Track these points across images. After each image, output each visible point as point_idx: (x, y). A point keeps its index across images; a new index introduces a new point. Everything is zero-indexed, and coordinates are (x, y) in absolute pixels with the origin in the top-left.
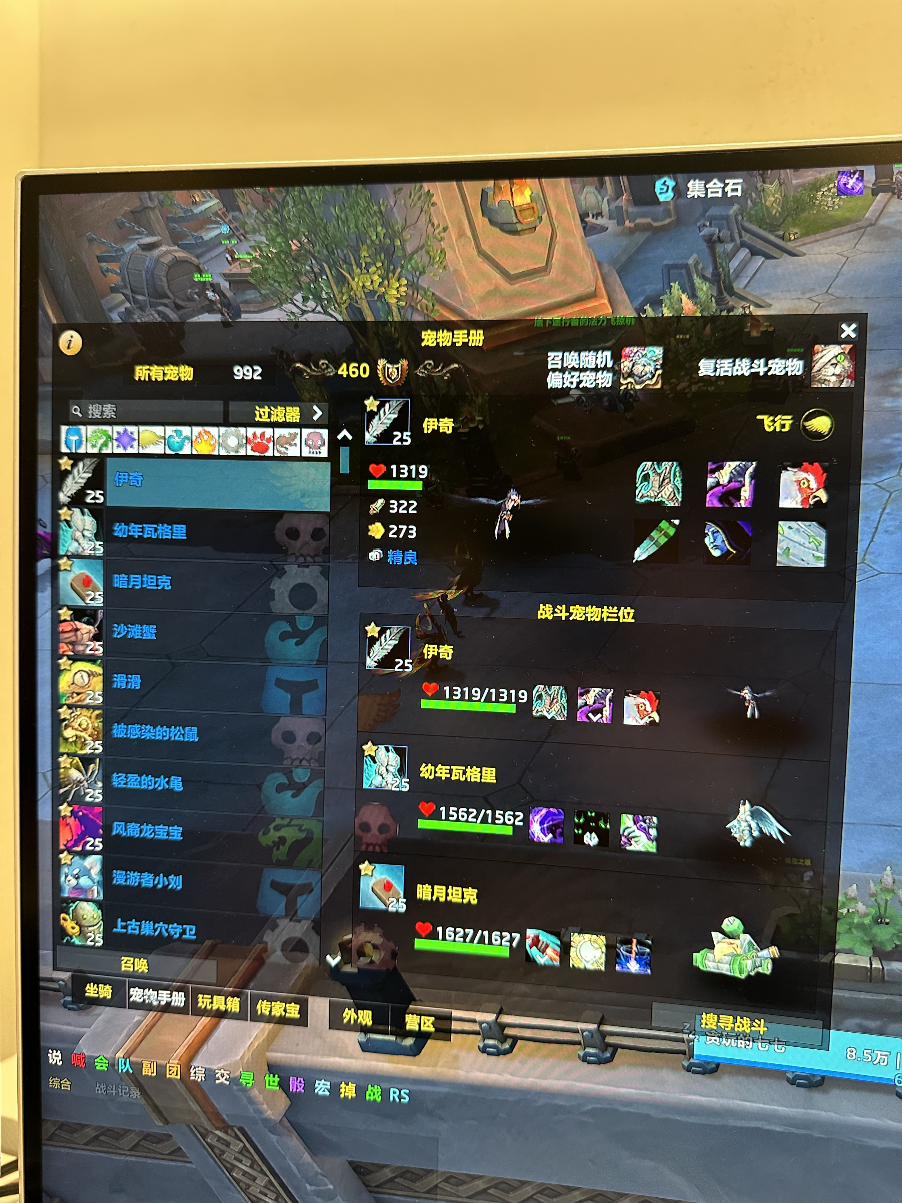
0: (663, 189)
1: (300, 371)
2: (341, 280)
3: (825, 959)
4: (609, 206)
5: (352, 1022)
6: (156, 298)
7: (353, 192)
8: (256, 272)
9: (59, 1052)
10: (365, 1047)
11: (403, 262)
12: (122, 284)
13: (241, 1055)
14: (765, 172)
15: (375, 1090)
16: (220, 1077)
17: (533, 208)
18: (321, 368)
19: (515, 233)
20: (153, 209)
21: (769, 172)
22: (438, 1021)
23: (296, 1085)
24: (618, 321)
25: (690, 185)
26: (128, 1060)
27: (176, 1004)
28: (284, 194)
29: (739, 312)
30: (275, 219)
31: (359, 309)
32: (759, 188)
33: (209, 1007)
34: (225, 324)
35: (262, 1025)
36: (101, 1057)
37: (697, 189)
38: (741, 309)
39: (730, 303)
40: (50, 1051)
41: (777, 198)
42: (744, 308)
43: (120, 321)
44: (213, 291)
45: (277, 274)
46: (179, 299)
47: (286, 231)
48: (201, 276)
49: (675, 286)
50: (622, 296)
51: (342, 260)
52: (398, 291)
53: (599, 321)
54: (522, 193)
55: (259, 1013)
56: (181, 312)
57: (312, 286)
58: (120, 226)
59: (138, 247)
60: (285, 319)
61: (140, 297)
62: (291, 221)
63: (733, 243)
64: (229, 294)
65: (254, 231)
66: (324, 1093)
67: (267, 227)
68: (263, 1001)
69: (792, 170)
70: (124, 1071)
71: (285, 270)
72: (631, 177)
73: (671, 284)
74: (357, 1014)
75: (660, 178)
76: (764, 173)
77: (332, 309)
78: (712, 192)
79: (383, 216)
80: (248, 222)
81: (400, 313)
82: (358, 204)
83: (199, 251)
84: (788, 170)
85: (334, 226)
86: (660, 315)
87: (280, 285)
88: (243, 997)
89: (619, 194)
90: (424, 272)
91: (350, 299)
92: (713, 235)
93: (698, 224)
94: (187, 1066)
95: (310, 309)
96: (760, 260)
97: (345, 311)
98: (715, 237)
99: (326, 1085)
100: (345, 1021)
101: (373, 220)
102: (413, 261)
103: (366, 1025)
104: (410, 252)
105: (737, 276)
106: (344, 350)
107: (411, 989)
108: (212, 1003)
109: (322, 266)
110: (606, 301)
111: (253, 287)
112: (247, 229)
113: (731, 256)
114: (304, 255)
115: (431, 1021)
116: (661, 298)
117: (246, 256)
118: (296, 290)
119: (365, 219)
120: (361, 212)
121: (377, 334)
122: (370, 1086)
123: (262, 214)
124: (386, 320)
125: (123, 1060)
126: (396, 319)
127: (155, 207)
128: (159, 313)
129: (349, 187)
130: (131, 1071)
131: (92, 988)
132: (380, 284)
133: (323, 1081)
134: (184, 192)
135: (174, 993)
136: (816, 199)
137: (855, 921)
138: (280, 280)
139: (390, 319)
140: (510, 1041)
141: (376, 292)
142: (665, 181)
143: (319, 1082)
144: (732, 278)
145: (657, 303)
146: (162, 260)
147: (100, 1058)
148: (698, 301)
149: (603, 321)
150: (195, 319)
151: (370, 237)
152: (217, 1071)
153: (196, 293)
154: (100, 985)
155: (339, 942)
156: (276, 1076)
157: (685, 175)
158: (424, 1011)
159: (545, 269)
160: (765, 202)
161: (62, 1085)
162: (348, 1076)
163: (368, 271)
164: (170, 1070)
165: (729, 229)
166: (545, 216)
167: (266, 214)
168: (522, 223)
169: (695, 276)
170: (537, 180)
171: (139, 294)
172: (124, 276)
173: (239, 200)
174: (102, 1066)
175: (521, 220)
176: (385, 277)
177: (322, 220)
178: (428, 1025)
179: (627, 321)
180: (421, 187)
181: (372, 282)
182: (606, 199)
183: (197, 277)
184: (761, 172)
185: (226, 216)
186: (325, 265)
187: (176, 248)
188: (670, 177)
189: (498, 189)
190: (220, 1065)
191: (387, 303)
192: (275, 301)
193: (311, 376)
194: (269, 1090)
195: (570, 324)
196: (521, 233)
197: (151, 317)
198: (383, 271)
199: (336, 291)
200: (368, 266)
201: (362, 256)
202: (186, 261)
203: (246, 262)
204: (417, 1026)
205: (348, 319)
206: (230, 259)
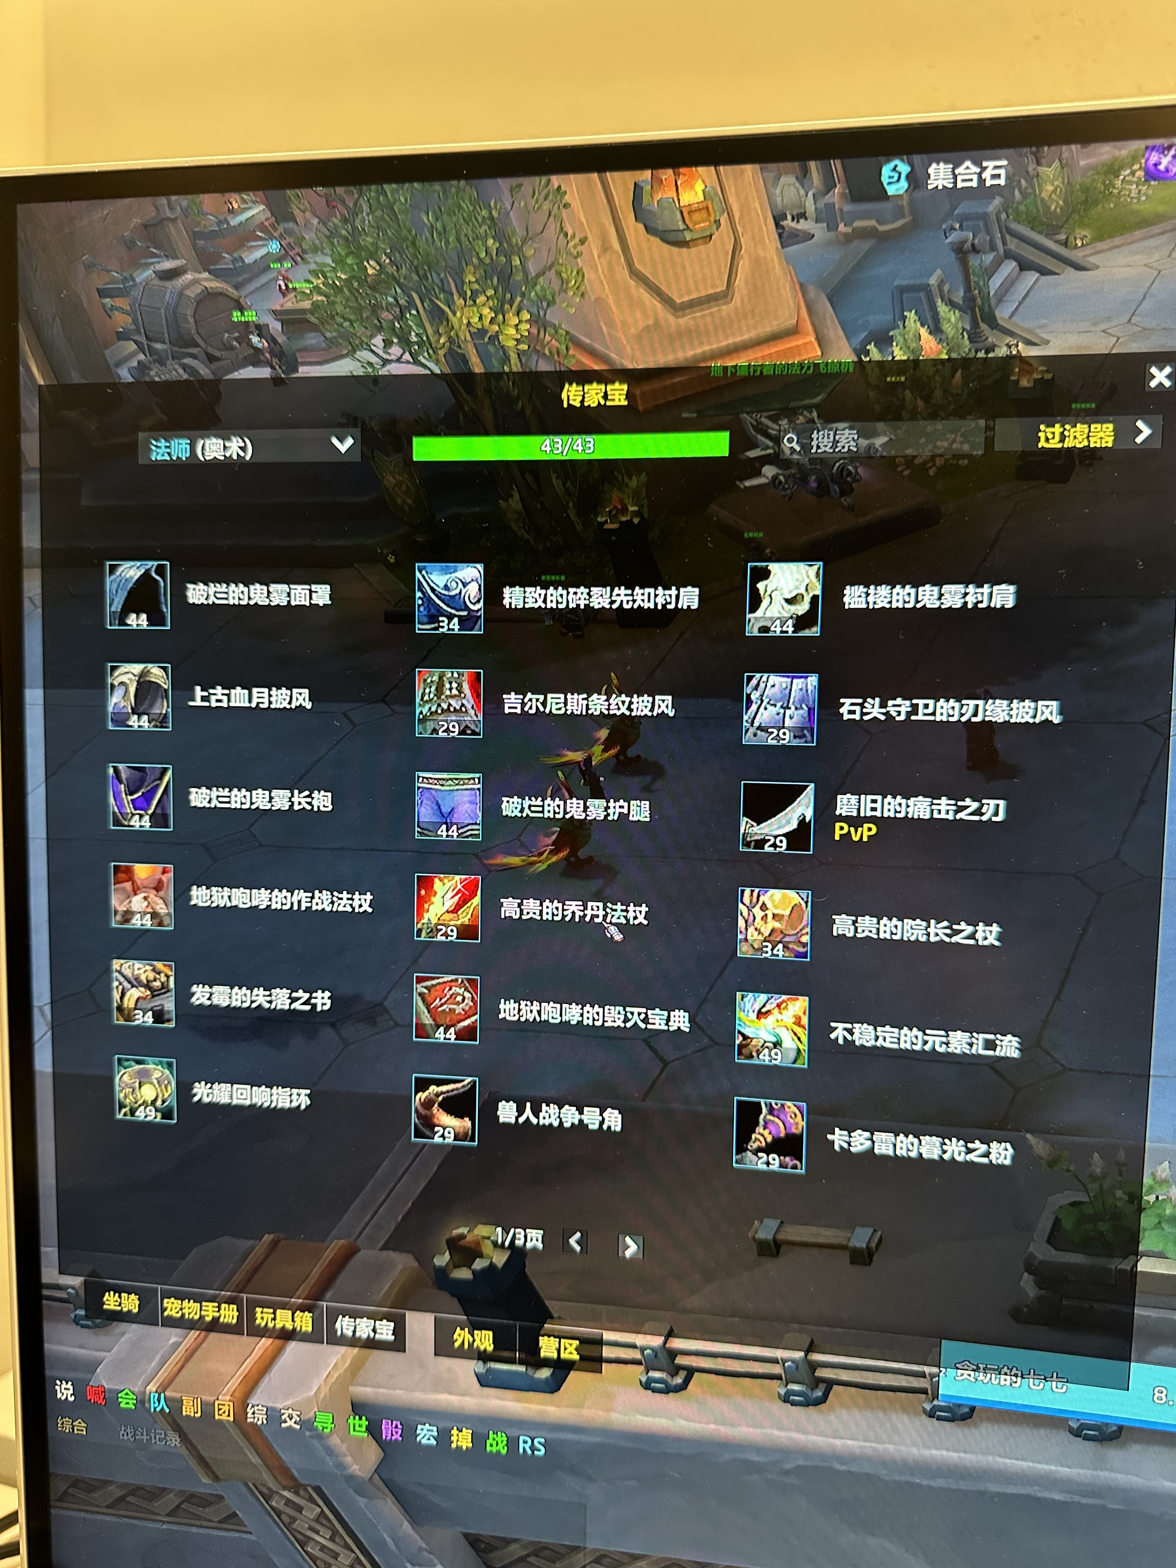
0: (893, 177)
2: (438, 316)
3: (1126, 1266)
4: (815, 203)
5: (466, 1346)
6: (180, 347)
7: (453, 190)
8: (318, 306)
9: (70, 1383)
10: (484, 1381)
11: (524, 288)
12: (133, 327)
13: (315, 1390)
14: (1041, 149)
15: (499, 1439)
16: (288, 1419)
17: (707, 208)
19: (682, 244)
20: (174, 221)
21: (1046, 148)
22: (584, 1346)
23: (390, 1431)
24: (829, 367)
25: (931, 170)
26: (162, 1395)
27: (226, 1320)
28: (356, 196)
29: (1002, 352)
30: (344, 232)
31: (464, 355)
32: (1031, 173)
33: (271, 1325)
34: (276, 381)
35: (343, 1349)
36: (127, 1391)
37: (942, 176)
38: (1005, 349)
39: (990, 340)
40: (58, 1382)
41: (1057, 186)
42: (1009, 346)
43: (131, 380)
44: (258, 335)
45: (348, 310)
46: (213, 347)
47: (360, 247)
48: (242, 314)
49: (911, 316)
50: (835, 332)
51: (438, 287)
52: (517, 330)
53: (802, 368)
54: (692, 187)
55: (339, 1333)
56: (215, 366)
57: (396, 324)
58: (130, 245)
59: (153, 275)
60: (360, 372)
61: (158, 346)
62: (366, 235)
63: (994, 254)
64: (281, 339)
65: (315, 250)
66: (428, 1442)
67: (332, 244)
68: (344, 1316)
69: (1079, 146)
70: (158, 1409)
71: (359, 303)
72: (847, 161)
73: (905, 313)
74: (473, 1336)
75: (888, 161)
76: (1038, 151)
77: (424, 357)
78: (964, 180)
79: (495, 224)
80: (306, 237)
81: (520, 361)
82: (460, 208)
83: (240, 279)
84: (1073, 147)
85: (427, 239)
86: (890, 358)
87: (351, 324)
88: (317, 1312)
89: (829, 186)
90: (554, 302)
91: (451, 343)
92: (965, 241)
93: (944, 227)
94: (242, 1405)
95: (393, 357)
96: (1031, 277)
97: (443, 359)
98: (968, 246)
99: (432, 1431)
100: (457, 1344)
101: (482, 230)
102: (538, 288)
103: (485, 1350)
104: (533, 274)
105: (1000, 301)
106: (443, 415)
107: (547, 1303)
108: (274, 1319)
109: (410, 297)
110: (813, 339)
111: (314, 328)
112: (305, 246)
113: (990, 272)
114: (385, 282)
115: (574, 1346)
116: (891, 333)
117: (304, 285)
118: (375, 332)
119: (469, 229)
120: (464, 219)
121: (488, 391)
122: (491, 1432)
123: (325, 224)
124: (501, 371)
125: (157, 1395)
126: (515, 369)
127: (176, 219)
128: (185, 367)
129: (446, 183)
130: (167, 1410)
131: (111, 1298)
132: (492, 321)
133: (427, 1425)
134: (216, 196)
135: (223, 1306)
136: (1114, 187)
137: (1168, 1212)
138: (352, 317)
139: (506, 369)
140: (683, 1374)
141: (487, 331)
142: (896, 166)
143: (423, 1427)
144: (993, 302)
145: (884, 340)
146: (187, 292)
147: (125, 1392)
148: (943, 337)
149: (809, 368)
150: (236, 375)
151: (477, 254)
152: (283, 1411)
153: (236, 339)
154: (123, 1294)
155: (447, 1236)
156: (364, 1418)
157: (925, 156)
158: (564, 1331)
159: (725, 296)
160: (1041, 192)
161: (76, 1428)
162: (462, 1419)
163: (475, 302)
164: (219, 1410)
165: (988, 232)
166: (724, 219)
167: (331, 224)
168: (691, 230)
169: (940, 301)
170: (712, 168)
171: (156, 342)
172: (136, 315)
173: (293, 206)
174: (127, 1403)
175: (690, 225)
176: (499, 310)
177: (410, 232)
178: (570, 1351)
179: (843, 366)
180: (549, 182)
181: (481, 318)
182: (810, 194)
183: (236, 316)
184: (1034, 149)
185: (275, 229)
186: (415, 295)
187: (206, 275)
188: (903, 161)
189: (657, 182)
190: (288, 1403)
191: (502, 347)
192: (346, 347)
194: (354, 1438)
195: (762, 372)
196: (691, 243)
197: (174, 373)
198: (496, 301)
199: (430, 331)
200: (475, 295)
201: (467, 281)
202: (221, 294)
203: (304, 292)
204: (556, 1353)
205: (447, 370)
206: (283, 287)
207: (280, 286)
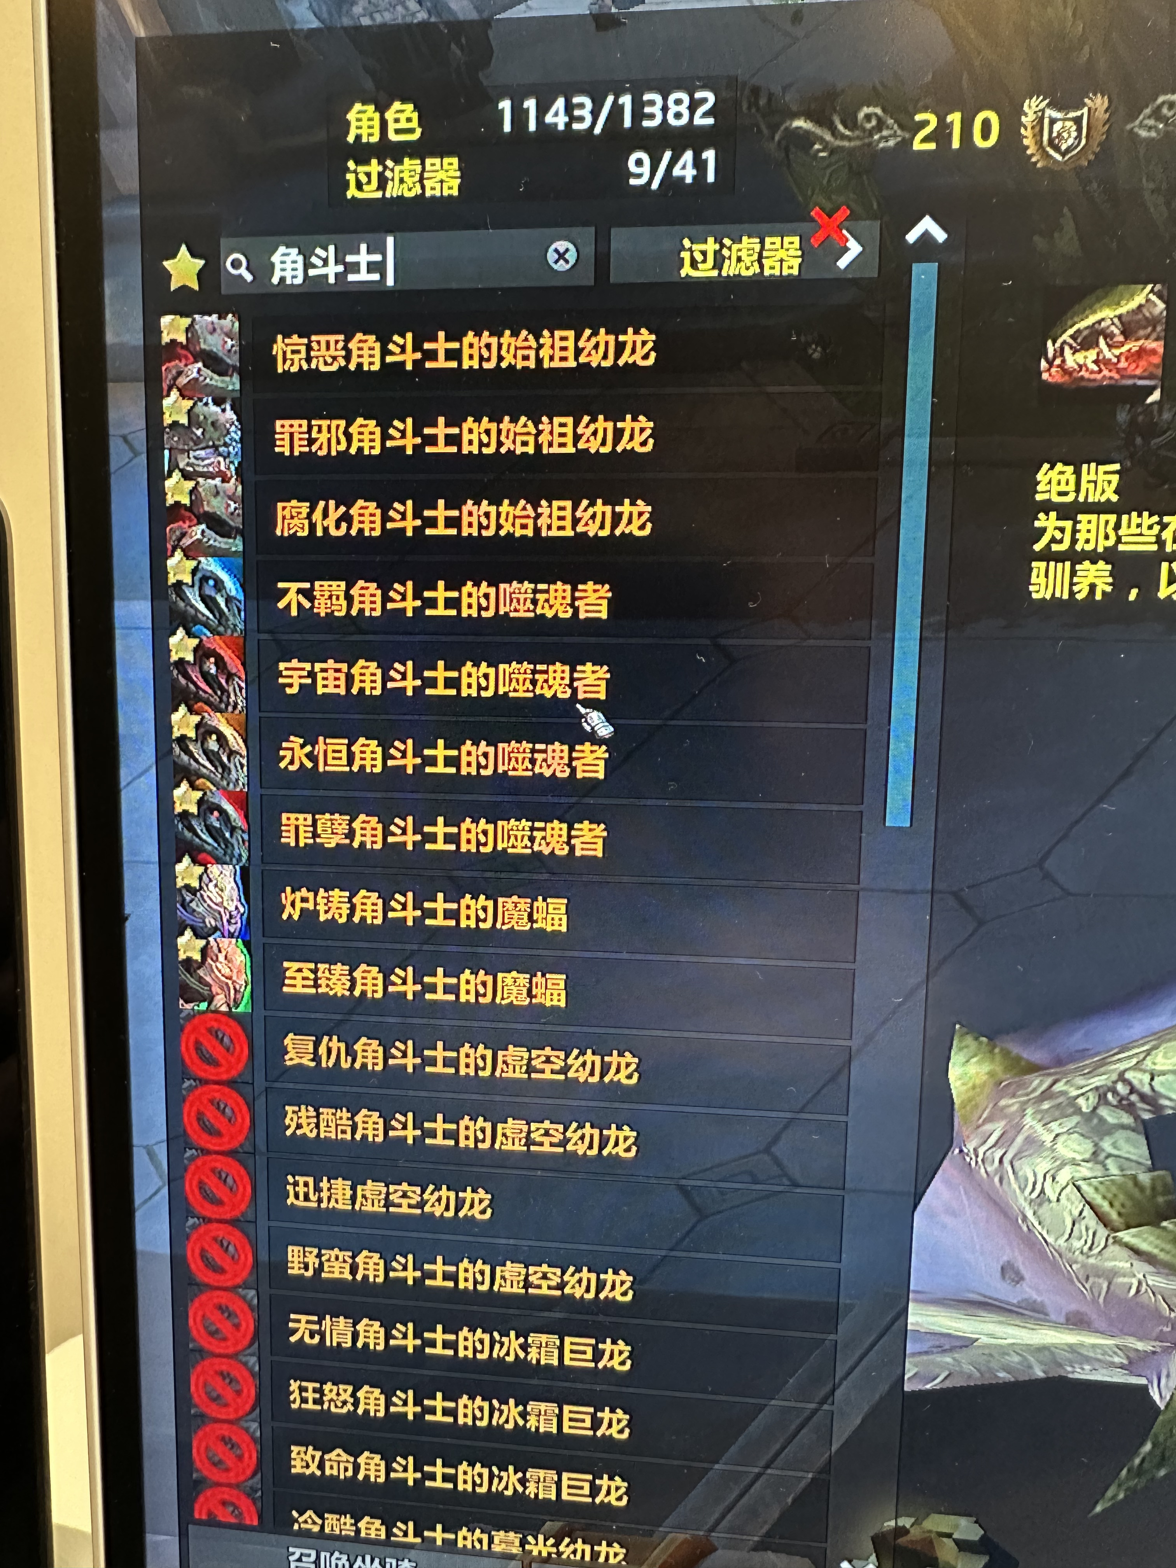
1: (805, 140)
18: (864, 130)
34: (603, 19)
150: (516, 12)
193: (833, 151)
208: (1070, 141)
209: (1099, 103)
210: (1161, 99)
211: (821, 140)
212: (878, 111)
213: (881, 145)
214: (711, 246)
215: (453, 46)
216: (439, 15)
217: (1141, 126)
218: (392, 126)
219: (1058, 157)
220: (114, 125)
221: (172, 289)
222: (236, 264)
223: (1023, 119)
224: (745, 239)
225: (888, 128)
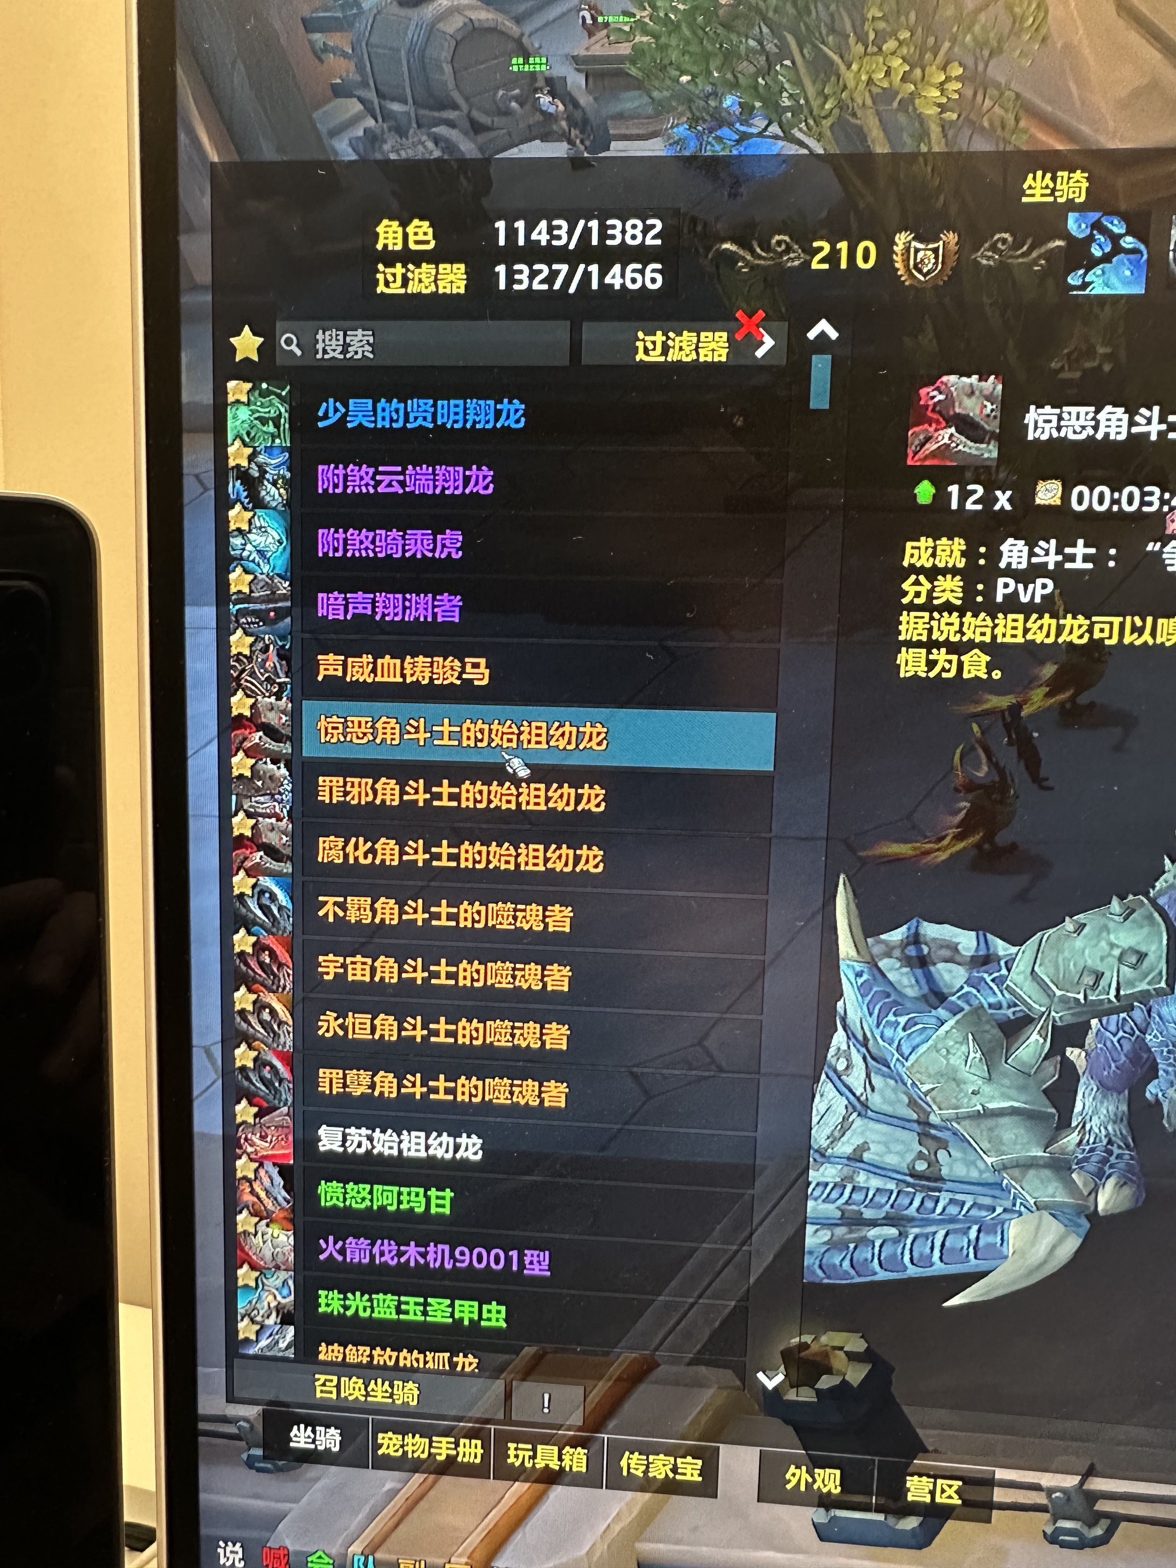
1: (732, 258)
2: (824, 69)
5: (803, 1488)
6: (431, 109)
8: (642, 52)
9: (238, 1545)
10: (826, 1534)
11: (955, 30)
12: (358, 78)
13: (587, 1547)
18: (775, 252)
22: (969, 1487)
26: (371, 1558)
27: (466, 1460)
31: (860, 128)
33: (528, 1465)
34: (577, 163)
35: (629, 1495)
36: (320, 1553)
40: (222, 1544)
43: (354, 157)
44: (549, 93)
45: (687, 57)
46: (479, 109)
48: (526, 61)
51: (826, 25)
52: (942, 91)
55: (625, 1473)
56: (482, 138)
57: (760, 80)
61: (396, 107)
64: (584, 100)
68: (632, 1453)
71: (704, 48)
74: (813, 1477)
77: (800, 130)
81: (945, 137)
83: (523, 8)
88: (595, 1447)
90: (1000, 50)
91: (841, 108)
94: (484, 1567)
95: (755, 131)
97: (829, 133)
100: (789, 1487)
102: (977, 28)
103: (829, 1494)
104: (970, 8)
106: (823, 216)
107: (919, 1432)
108: (534, 1457)
109: (782, 39)
111: (637, 85)
115: (954, 1488)
117: (622, 19)
121: (895, 178)
124: (915, 151)
125: (363, 1558)
126: (936, 149)
128: (436, 140)
131: (302, 1434)
132: (905, 78)
135: (462, 1441)
139: (924, 149)
140: (1105, 1523)
141: (897, 92)
146: (441, 29)
147: (317, 1555)
150: (513, 153)
153: (516, 99)
154: (318, 1428)
155: (782, 1348)
158: (942, 1469)
163: (880, 49)
171: (393, 99)
172: (361, 60)
176: (916, 62)
178: (949, 1494)
181: (888, 73)
183: (517, 64)
186: (790, 38)
190: (549, 1565)
191: (919, 115)
193: (753, 268)
197: (420, 148)
198: (912, 49)
199: (811, 91)
200: (881, 38)
201: (870, 16)
202: (493, 31)
203: (620, 30)
204: (929, 1496)
205: (834, 150)
206: (589, 21)
207: (584, 18)
208: (930, 266)
209: (951, 238)
210: (996, 237)
211: (743, 259)
212: (787, 238)
213: (789, 265)
214: (659, 337)
215: (462, 178)
216: (451, 153)
217: (982, 256)
218: (412, 238)
219: (922, 278)
220: (191, 229)
221: (237, 360)
222: (289, 342)
223: (895, 248)
224: (685, 333)
225: (794, 252)
